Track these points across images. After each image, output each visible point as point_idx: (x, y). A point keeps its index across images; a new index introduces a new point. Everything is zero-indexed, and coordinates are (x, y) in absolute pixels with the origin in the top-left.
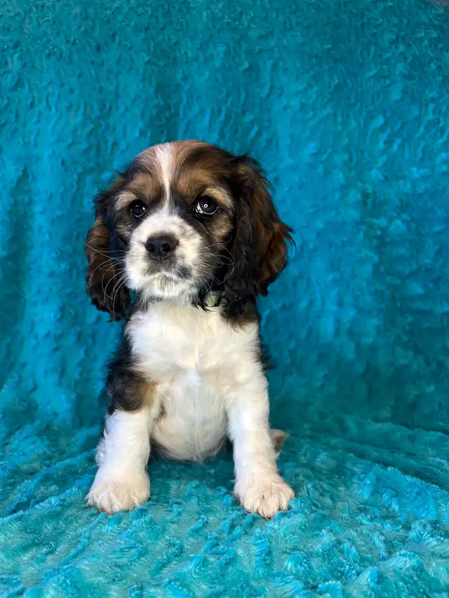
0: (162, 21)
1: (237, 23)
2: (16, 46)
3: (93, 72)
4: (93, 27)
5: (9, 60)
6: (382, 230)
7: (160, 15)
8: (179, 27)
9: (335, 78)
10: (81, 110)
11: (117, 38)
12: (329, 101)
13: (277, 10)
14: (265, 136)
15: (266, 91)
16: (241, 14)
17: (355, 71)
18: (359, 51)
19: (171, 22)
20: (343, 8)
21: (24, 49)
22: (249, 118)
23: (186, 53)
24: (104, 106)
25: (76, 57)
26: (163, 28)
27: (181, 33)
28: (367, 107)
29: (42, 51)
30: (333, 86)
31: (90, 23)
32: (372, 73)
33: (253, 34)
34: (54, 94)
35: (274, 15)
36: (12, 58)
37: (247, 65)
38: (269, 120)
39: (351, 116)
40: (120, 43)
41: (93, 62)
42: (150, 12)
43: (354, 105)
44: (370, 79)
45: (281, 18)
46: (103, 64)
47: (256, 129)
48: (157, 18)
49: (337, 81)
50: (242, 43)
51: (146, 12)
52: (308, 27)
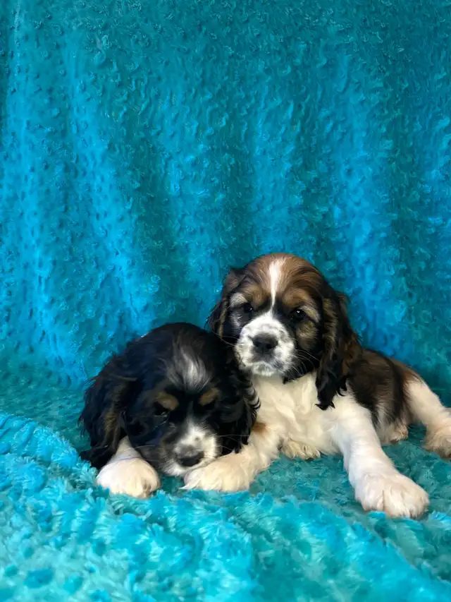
0: (246, 15)
1: (317, 20)
2: (105, 28)
3: (179, 60)
4: (180, 15)
5: (98, 40)
6: (437, 228)
7: (244, 9)
8: (262, 20)
9: (406, 81)
10: (168, 98)
11: (204, 29)
12: (399, 103)
13: (358, 7)
14: (340, 129)
15: (343, 86)
16: (321, 11)
17: (425, 74)
18: (430, 55)
19: (254, 15)
20: (417, 12)
21: (113, 32)
22: (324, 113)
23: (269, 45)
24: (190, 91)
25: (163, 45)
26: (248, 21)
27: (264, 25)
28: (434, 108)
29: (131, 37)
30: (403, 89)
31: (178, 12)
32: (440, 77)
33: (332, 30)
34: (142, 80)
35: (355, 10)
36: (100, 39)
37: (324, 62)
38: (345, 114)
39: (418, 119)
40: (206, 33)
41: (179, 50)
42: (235, 6)
43: (421, 107)
44: (439, 81)
45: (361, 16)
46: (188, 52)
47: (331, 124)
48: (241, 11)
49: (407, 85)
50: (321, 40)
51: (232, 6)
52: (385, 29)
